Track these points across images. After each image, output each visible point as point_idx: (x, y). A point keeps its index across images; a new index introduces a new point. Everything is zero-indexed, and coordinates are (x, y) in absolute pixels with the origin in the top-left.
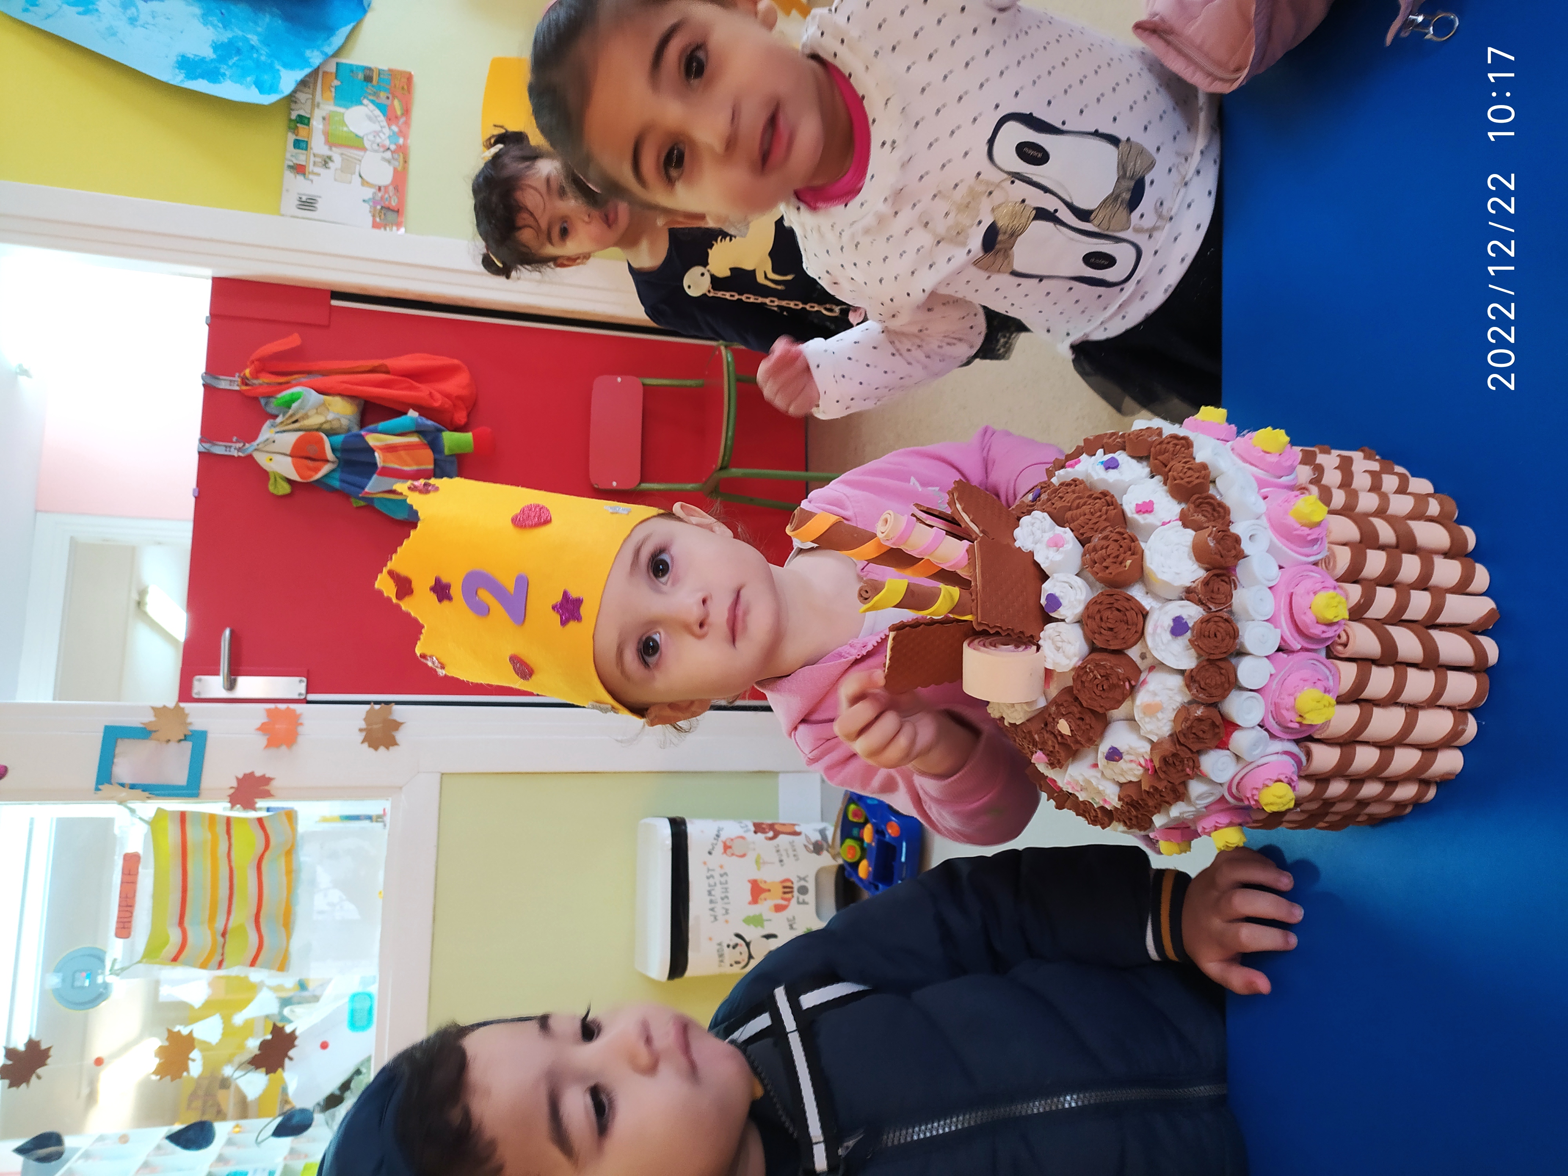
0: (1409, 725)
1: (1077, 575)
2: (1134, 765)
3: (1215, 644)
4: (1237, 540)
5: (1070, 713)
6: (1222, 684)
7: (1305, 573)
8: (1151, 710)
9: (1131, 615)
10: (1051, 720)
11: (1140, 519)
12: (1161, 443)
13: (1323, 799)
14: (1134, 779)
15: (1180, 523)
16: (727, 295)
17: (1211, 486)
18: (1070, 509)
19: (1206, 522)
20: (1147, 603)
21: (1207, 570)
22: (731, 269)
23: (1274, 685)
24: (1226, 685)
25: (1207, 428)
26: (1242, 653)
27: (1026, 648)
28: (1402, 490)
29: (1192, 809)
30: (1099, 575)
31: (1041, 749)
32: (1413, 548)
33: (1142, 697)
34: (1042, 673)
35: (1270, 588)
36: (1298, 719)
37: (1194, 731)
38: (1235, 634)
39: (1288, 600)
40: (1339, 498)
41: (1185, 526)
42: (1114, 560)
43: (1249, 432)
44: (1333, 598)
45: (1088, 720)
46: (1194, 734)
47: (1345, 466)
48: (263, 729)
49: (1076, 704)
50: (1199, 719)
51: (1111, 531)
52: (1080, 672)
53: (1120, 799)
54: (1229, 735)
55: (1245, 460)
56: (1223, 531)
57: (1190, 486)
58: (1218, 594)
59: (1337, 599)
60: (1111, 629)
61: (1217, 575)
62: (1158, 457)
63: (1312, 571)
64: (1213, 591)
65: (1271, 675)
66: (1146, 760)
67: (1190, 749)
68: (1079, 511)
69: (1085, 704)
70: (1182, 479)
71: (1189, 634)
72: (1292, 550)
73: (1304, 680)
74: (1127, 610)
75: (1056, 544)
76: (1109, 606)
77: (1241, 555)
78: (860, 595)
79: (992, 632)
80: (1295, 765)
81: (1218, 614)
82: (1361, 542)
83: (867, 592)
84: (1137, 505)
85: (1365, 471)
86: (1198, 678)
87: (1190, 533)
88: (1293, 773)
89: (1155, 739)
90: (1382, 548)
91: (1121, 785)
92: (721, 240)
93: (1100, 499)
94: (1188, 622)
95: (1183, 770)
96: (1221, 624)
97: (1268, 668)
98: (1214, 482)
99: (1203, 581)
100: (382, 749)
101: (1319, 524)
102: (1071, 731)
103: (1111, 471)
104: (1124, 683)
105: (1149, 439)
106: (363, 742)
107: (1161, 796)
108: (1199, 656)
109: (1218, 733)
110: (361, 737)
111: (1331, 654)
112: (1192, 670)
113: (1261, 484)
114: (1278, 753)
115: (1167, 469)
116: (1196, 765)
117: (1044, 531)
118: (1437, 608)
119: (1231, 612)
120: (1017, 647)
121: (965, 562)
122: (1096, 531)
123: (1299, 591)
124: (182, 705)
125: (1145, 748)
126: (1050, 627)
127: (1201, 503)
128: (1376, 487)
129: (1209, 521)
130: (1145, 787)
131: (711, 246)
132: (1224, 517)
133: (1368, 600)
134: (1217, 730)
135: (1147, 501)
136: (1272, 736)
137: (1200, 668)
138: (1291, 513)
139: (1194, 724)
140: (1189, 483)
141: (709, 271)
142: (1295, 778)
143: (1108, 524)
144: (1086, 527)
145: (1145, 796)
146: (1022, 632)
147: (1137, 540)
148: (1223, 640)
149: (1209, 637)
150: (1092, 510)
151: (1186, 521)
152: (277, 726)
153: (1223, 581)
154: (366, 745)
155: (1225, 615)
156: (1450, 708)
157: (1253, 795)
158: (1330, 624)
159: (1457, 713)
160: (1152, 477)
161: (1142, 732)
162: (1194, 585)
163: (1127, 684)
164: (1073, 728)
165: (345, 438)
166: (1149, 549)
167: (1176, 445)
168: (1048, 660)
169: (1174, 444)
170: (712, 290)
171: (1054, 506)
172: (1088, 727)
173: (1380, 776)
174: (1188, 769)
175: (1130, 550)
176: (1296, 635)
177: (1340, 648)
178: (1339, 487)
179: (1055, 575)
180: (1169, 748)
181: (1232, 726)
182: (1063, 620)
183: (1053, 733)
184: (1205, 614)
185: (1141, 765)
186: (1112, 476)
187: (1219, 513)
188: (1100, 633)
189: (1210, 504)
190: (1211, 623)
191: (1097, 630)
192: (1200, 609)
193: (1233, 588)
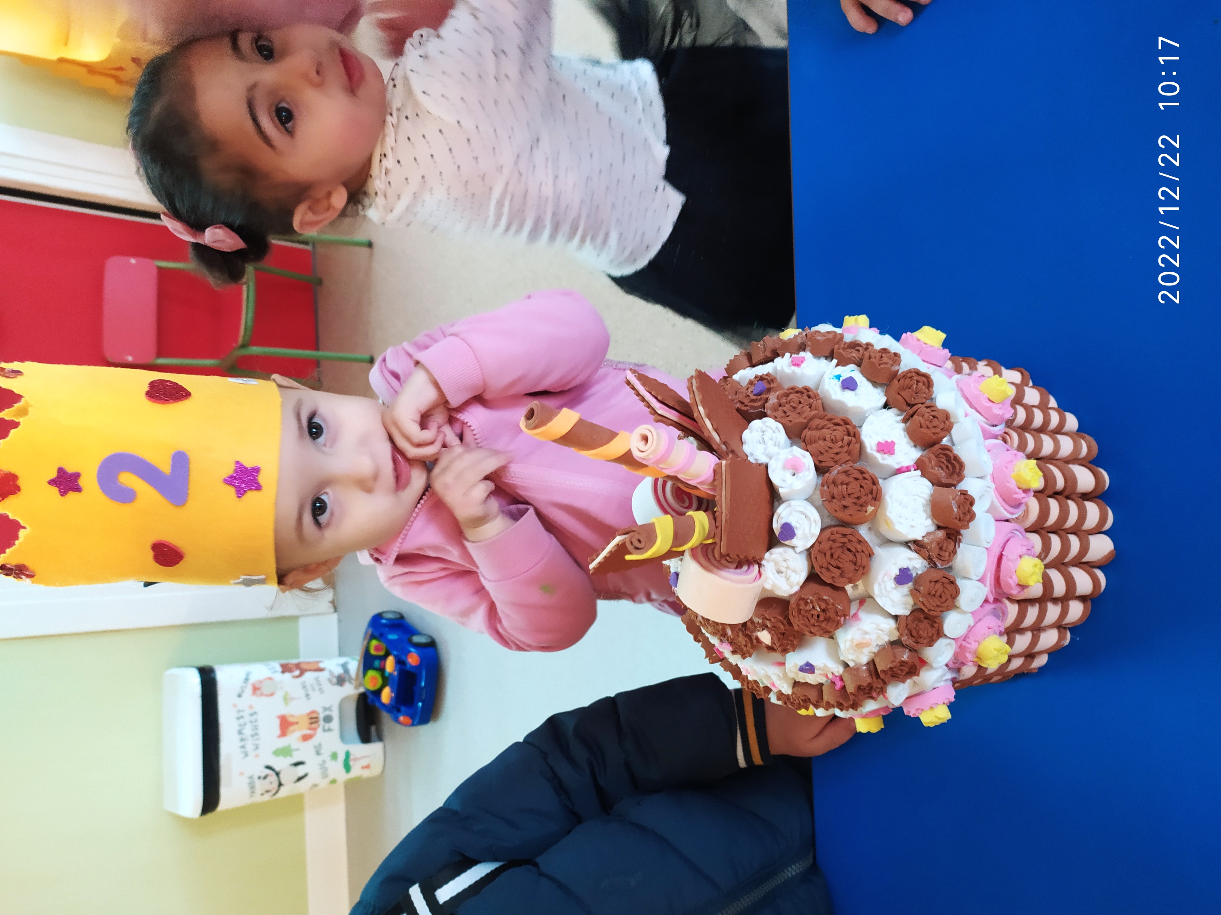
1: (810, 502)
2: (821, 676)
3: (939, 604)
4: (971, 502)
5: (775, 628)
6: (930, 634)
9: (859, 556)
10: (753, 628)
11: (881, 459)
12: (900, 373)
14: (814, 683)
15: (918, 471)
18: (806, 428)
20: (873, 543)
21: (939, 528)
25: (933, 357)
26: (953, 607)
27: (748, 568)
30: (834, 509)
33: (854, 629)
35: (986, 549)
38: (955, 595)
39: (998, 562)
42: (855, 501)
49: (786, 623)
51: (852, 467)
55: (969, 403)
58: (946, 552)
60: (838, 568)
61: (948, 534)
62: (901, 393)
64: (941, 550)
65: (970, 627)
67: (883, 681)
68: (817, 433)
69: (796, 627)
70: (928, 428)
71: (911, 584)
74: (858, 552)
75: (792, 465)
76: (841, 545)
82: (1045, 491)
84: (877, 442)
86: (909, 625)
87: (928, 486)
89: (851, 664)
90: (1057, 496)
93: (841, 425)
95: (870, 694)
96: (947, 585)
97: (969, 621)
99: (933, 538)
103: (849, 392)
108: (914, 605)
112: (905, 617)
113: (985, 435)
115: (908, 409)
116: (883, 691)
117: (778, 446)
118: (1083, 549)
119: (953, 570)
121: (714, 479)
122: (835, 463)
125: (838, 668)
126: (777, 551)
129: (946, 475)
132: (958, 472)
135: (889, 441)
136: (949, 670)
137: (912, 616)
140: (934, 434)
143: (849, 458)
144: (826, 455)
146: (749, 556)
147: (877, 482)
148: (946, 601)
149: (935, 596)
151: (924, 470)
153: (951, 540)
155: (950, 575)
161: (840, 657)
162: (923, 539)
163: (842, 617)
164: (773, 639)
166: (889, 494)
167: (918, 381)
168: (768, 581)
169: (915, 379)
171: (787, 417)
174: (873, 693)
175: (871, 493)
179: (789, 500)
181: (923, 665)
182: (792, 548)
183: (750, 637)
184: (928, 568)
185: (828, 677)
186: (851, 399)
187: (954, 467)
188: (828, 569)
189: (947, 456)
190: (939, 584)
191: (825, 565)
192: (925, 563)
193: (957, 546)
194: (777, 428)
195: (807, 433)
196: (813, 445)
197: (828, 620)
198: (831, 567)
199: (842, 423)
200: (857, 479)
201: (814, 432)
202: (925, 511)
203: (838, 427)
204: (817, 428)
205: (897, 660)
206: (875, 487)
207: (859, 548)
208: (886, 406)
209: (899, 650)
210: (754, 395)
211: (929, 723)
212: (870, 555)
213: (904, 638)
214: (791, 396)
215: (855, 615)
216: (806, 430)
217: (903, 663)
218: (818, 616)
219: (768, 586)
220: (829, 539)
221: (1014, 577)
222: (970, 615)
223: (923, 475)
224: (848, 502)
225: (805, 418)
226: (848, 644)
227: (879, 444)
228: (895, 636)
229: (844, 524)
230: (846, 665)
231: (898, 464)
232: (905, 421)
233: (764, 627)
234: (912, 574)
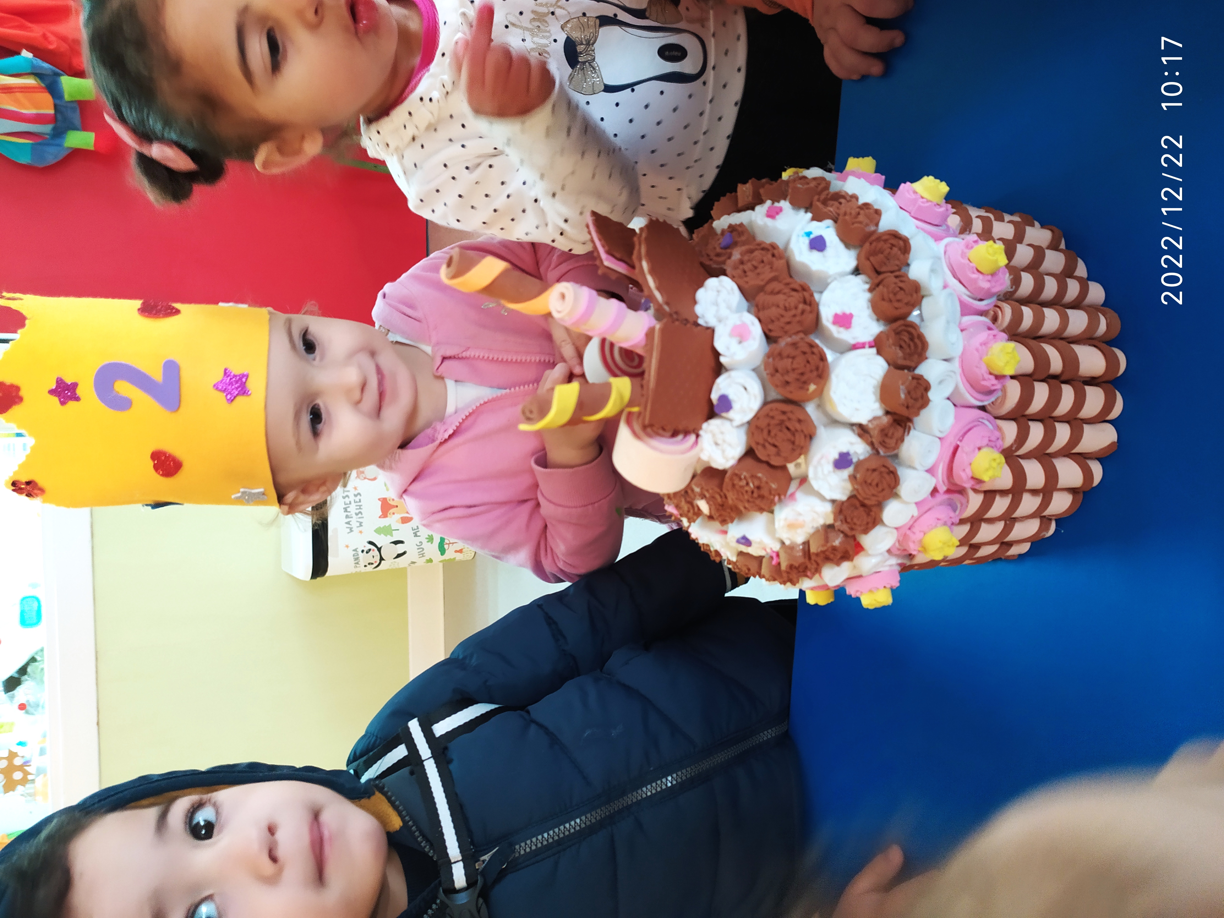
1: (755, 375)
4: (927, 387)
6: (867, 520)
11: (835, 331)
15: (875, 349)
17: (917, 310)
18: (765, 290)
20: (818, 422)
21: (887, 413)
26: (894, 497)
27: (685, 437)
30: (778, 384)
35: (940, 439)
38: (894, 484)
39: (952, 454)
55: (955, 276)
56: (914, 372)
58: (890, 439)
60: (775, 446)
61: (895, 421)
64: (886, 435)
65: (914, 518)
66: (773, 549)
67: (817, 562)
68: (772, 298)
71: (850, 470)
72: (971, 395)
74: (796, 430)
75: (741, 334)
77: (925, 404)
84: (835, 313)
86: (846, 511)
87: (882, 365)
89: (787, 542)
91: (742, 552)
93: (798, 291)
94: (853, 458)
95: (805, 572)
97: (911, 512)
102: (709, 510)
103: (816, 254)
108: (853, 495)
112: (843, 503)
113: (963, 310)
115: (877, 277)
116: (818, 570)
117: (731, 310)
119: (896, 456)
122: (786, 333)
125: (776, 545)
126: (714, 423)
127: (900, 330)
132: (918, 353)
134: (847, 554)
135: (848, 311)
136: (892, 556)
137: (850, 503)
139: (829, 550)
143: (800, 327)
144: (777, 323)
146: (684, 425)
147: (826, 357)
151: (881, 348)
153: (899, 427)
155: (892, 464)
156: (1043, 518)
159: (1045, 522)
161: (777, 535)
162: (870, 423)
164: (712, 509)
166: (837, 375)
168: (705, 452)
174: (808, 572)
175: (817, 370)
176: (947, 482)
179: (732, 371)
181: (861, 549)
182: (730, 421)
184: (871, 455)
185: (767, 551)
186: (816, 262)
187: (916, 346)
188: (764, 446)
189: (910, 333)
190: (876, 473)
191: (761, 441)
192: (868, 448)
193: (906, 433)
194: (732, 289)
195: (762, 298)
196: (764, 312)
197: (761, 497)
199: (799, 288)
200: (804, 353)
201: (769, 297)
202: (874, 393)
203: (794, 293)
204: (772, 293)
205: (829, 545)
206: (821, 364)
207: (798, 426)
208: (857, 271)
209: (832, 535)
210: (722, 248)
211: (868, 605)
212: (810, 436)
213: (838, 524)
214: (756, 253)
215: (792, 495)
216: (762, 294)
217: (834, 549)
218: (753, 492)
219: (705, 457)
220: (767, 415)
221: (967, 470)
222: (914, 506)
223: (879, 353)
224: (790, 378)
225: (762, 280)
226: (782, 523)
227: (836, 316)
228: (830, 521)
229: (787, 401)
230: (783, 543)
231: (854, 338)
232: (871, 290)
233: (703, 497)
234: (851, 460)
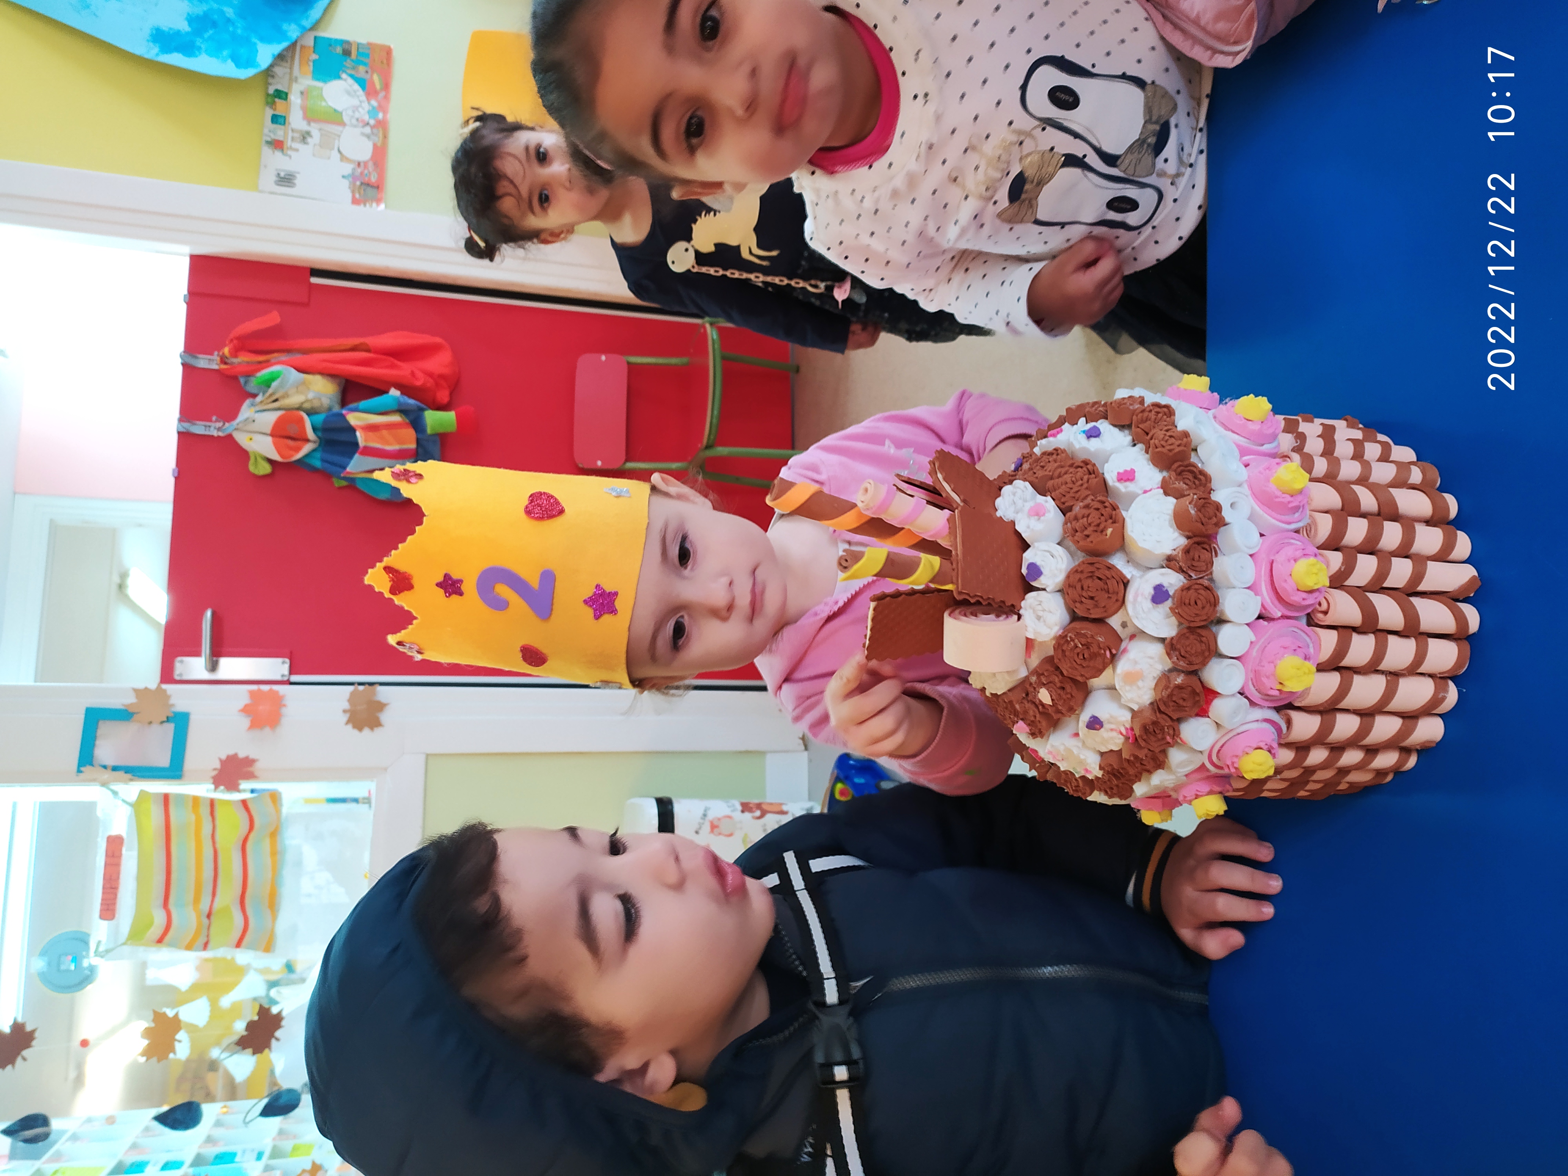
0: (1390, 693)
1: (1059, 544)
2: (1114, 734)
3: (1197, 612)
4: (1218, 508)
5: (1051, 682)
6: (1203, 652)
7: (1286, 541)
8: (1132, 678)
9: (1112, 584)
10: (1032, 690)
11: (1122, 487)
12: (1143, 411)
13: (1303, 768)
14: (1116, 748)
15: (1161, 491)
16: (712, 271)
17: (1193, 454)
18: (1052, 478)
19: (1187, 490)
20: (1128, 571)
21: (1188, 538)
22: (716, 245)
23: (1254, 653)
24: (1207, 654)
25: (1189, 397)
26: (1221, 621)
27: (1007, 617)
28: (1385, 458)
29: (1172, 777)
30: (1081, 543)
31: (1022, 719)
32: (1395, 517)
33: (1123, 665)
34: (1023, 643)
35: (1251, 556)
36: (1279, 687)
37: (1174, 699)
38: (1215, 602)
39: (1269, 568)
40: (1321, 466)
41: (1166, 493)
42: (1095, 528)
43: (1231, 400)
44: (1314, 565)
45: (1068, 689)
46: (1174, 702)
47: (1328, 435)
48: (246, 710)
49: (1057, 673)
50: (1179, 687)
51: (1093, 500)
52: (1061, 641)
53: (1101, 768)
54: (1209, 702)
55: (1227, 428)
56: (1204, 499)
57: (1171, 454)
58: (1199, 561)
59: (1318, 566)
60: (1092, 598)
61: (1198, 543)
62: (1140, 426)
63: (1292, 539)
64: (1193, 560)
65: (1251, 642)
66: (1126, 729)
67: (1170, 717)
68: (1060, 480)
69: (1065, 673)
70: (1163, 447)
71: (1169, 603)
72: (1274, 518)
73: (1285, 648)
74: (1108, 578)
75: (1037, 513)
76: (1090, 575)
77: (1221, 523)
78: (840, 564)
79: (972, 601)
80: (1276, 733)
81: (1201, 581)
82: (1342, 510)
83: (846, 561)
84: (1118, 473)
85: (1348, 440)
86: (1178, 646)
87: (1171, 501)
88: (1273, 740)
89: (1136, 708)
90: (1363, 515)
91: (1102, 754)
92: (705, 215)
93: (1082, 467)
94: (1169, 590)
95: (1164, 738)
96: (1202, 592)
97: (1248, 635)
98: (1196, 450)
99: (1183, 550)
100: (366, 731)
101: (1301, 492)
102: (1052, 700)
103: (1093, 440)
104: (1105, 651)
105: (1131, 407)
106: (347, 723)
107: (1141, 764)
108: (1180, 624)
109: (1198, 701)
110: (345, 718)
111: (1311, 622)
112: (1172, 638)
113: (1243, 452)
114: (1257, 721)
115: (1148, 437)
116: (1176, 732)
117: (1025, 501)
118: (1418, 576)
119: (1212, 580)
120: (998, 616)
121: (947, 530)
122: (1077, 500)
123: (1280, 558)
124: (164, 686)
125: (1125, 717)
126: (1031, 596)
127: (1183, 471)
128: (1358, 455)
129: (1190, 488)
130: (1125, 755)
131: (695, 221)
132: (1205, 486)
133: (1349, 567)
134: (1197, 699)
135: (1129, 469)
136: (1252, 703)
137: (1180, 636)
138: (1272, 480)
139: (1175, 693)
140: (1170, 451)
141: (693, 246)
142: (1275, 745)
143: (1089, 493)
144: (1068, 496)
145: (1126, 765)
146: (1003, 602)
147: (1118, 508)
148: (1203, 608)
149: (1190, 604)
150: (1073, 479)
151: (1167, 489)
152: (261, 708)
153: (1204, 548)
154: (350, 726)
155: (1206, 582)
156: (1431, 676)
157: (1233, 763)
158: (1311, 592)
159: (1438, 680)
160: (1134, 445)
161: (1122, 700)
162: (1175, 553)
163: (1108, 653)
164: (1054, 697)
165: (327, 417)
166: (1131, 518)
167: (1158, 413)
168: (1030, 629)
169: (1156, 412)
170: (696, 266)
171: (1036, 476)
172: (1069, 696)
173: (1361, 744)
174: (1168, 738)
175: (1111, 518)
176: (1276, 602)
177: (1320, 616)
178: (1322, 456)
179: (1036, 544)
180: (1149, 715)
181: (1211, 694)
182: (1044, 589)
183: (1034, 703)
184: (1185, 581)
185: (1121, 734)
186: (1094, 445)
187: (1202, 482)
188: (1081, 602)
189: (1192, 472)
190: (1191, 591)
192: (1180, 577)
193: (1214, 555)
194: (1025, 487)
195: (1050, 483)
196: (1057, 492)
197: (1094, 656)
198: (1083, 600)
199: (1082, 465)
200: (1098, 509)
201: (1057, 480)
202: (1171, 527)
203: (1080, 469)
204: (1059, 476)
206: (1114, 512)
207: (1107, 573)
215: (1127, 650)
219: (1030, 635)
220: (1079, 571)
221: (1291, 583)
222: (1246, 628)
224: (1089, 532)
225: (1050, 471)
230: (1132, 711)
231: (1140, 488)
232: (1147, 450)
233: (1041, 685)
234: (1167, 592)
